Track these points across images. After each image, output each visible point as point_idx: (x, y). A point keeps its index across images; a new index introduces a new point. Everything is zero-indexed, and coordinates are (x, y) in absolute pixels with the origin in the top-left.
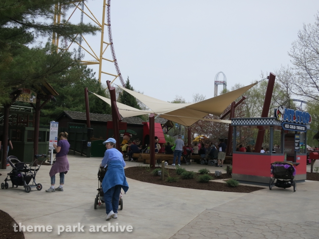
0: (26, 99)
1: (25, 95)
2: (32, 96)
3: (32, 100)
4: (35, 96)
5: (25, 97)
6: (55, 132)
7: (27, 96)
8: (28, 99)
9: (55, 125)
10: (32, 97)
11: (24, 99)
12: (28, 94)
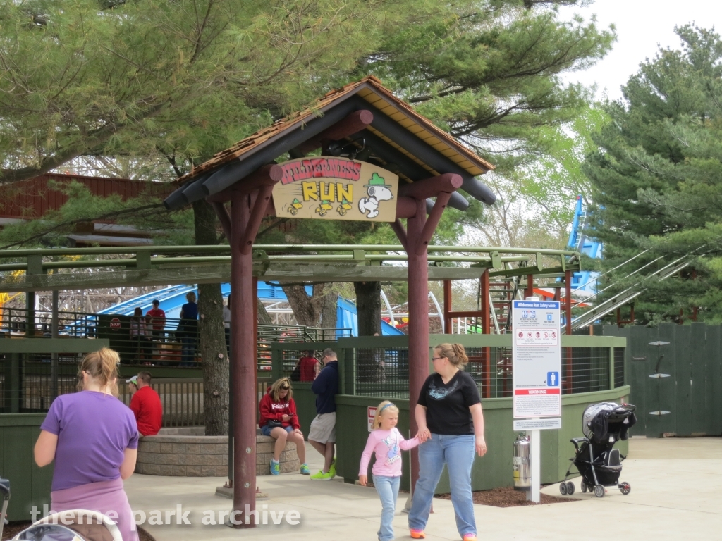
0: (336, 205)
1: (332, 187)
2: (373, 191)
3: (372, 205)
4: (387, 187)
5: (331, 196)
6: (544, 349)
7: (341, 191)
8: (346, 206)
9: (541, 314)
10: (370, 195)
11: (325, 207)
12: (345, 182)
